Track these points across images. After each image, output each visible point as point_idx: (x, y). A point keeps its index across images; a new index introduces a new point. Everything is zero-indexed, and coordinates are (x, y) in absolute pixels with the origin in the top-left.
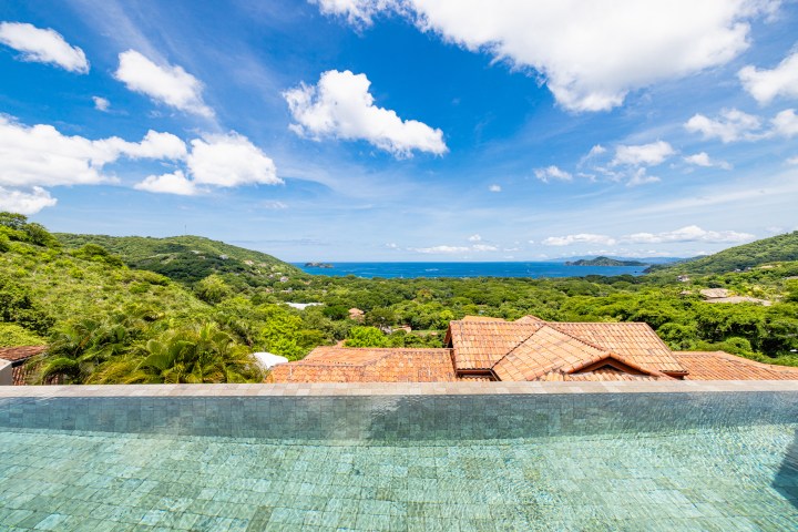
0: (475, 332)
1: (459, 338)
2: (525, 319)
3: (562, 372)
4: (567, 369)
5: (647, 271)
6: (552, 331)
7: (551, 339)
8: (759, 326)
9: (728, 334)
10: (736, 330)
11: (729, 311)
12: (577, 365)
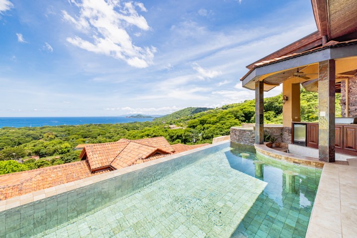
0: (99, 149)
1: (91, 153)
2: (121, 140)
3: (142, 159)
4: (144, 157)
5: (154, 120)
6: (134, 144)
7: (134, 146)
8: (183, 135)
9: (176, 139)
10: (178, 137)
11: (176, 132)
12: (148, 155)
